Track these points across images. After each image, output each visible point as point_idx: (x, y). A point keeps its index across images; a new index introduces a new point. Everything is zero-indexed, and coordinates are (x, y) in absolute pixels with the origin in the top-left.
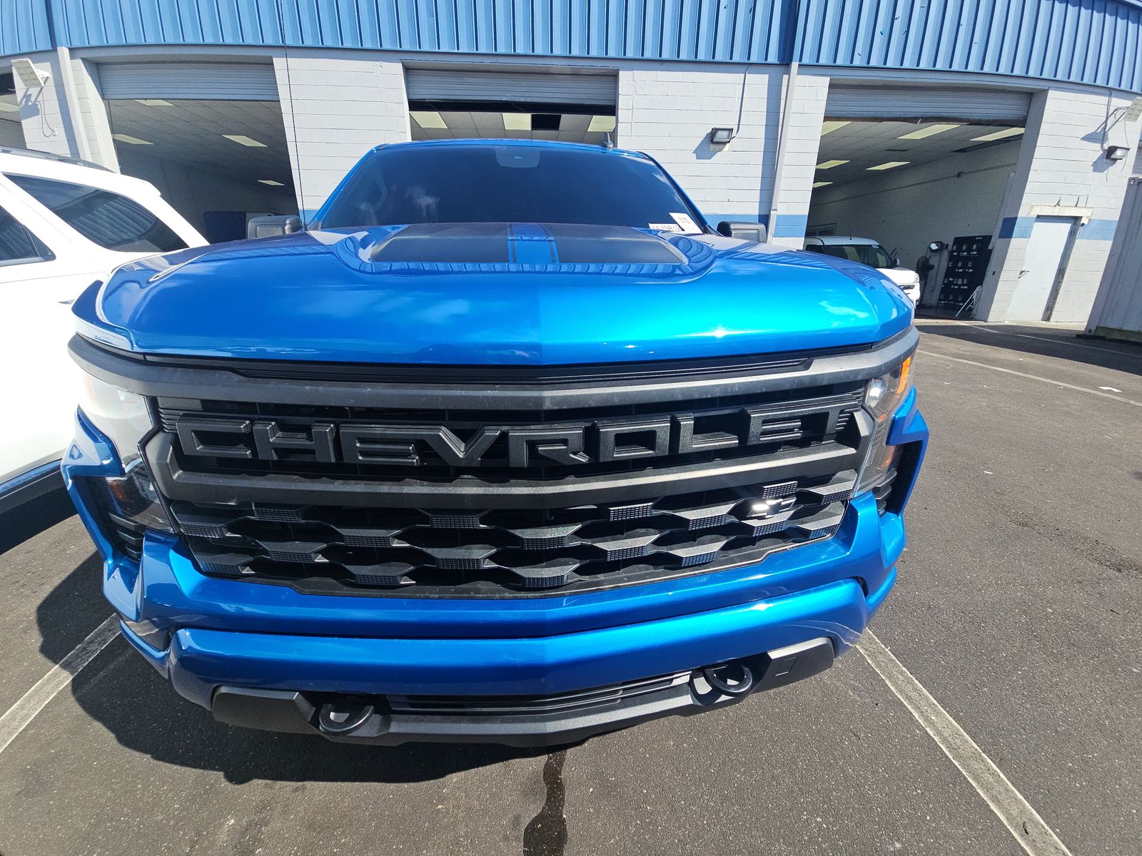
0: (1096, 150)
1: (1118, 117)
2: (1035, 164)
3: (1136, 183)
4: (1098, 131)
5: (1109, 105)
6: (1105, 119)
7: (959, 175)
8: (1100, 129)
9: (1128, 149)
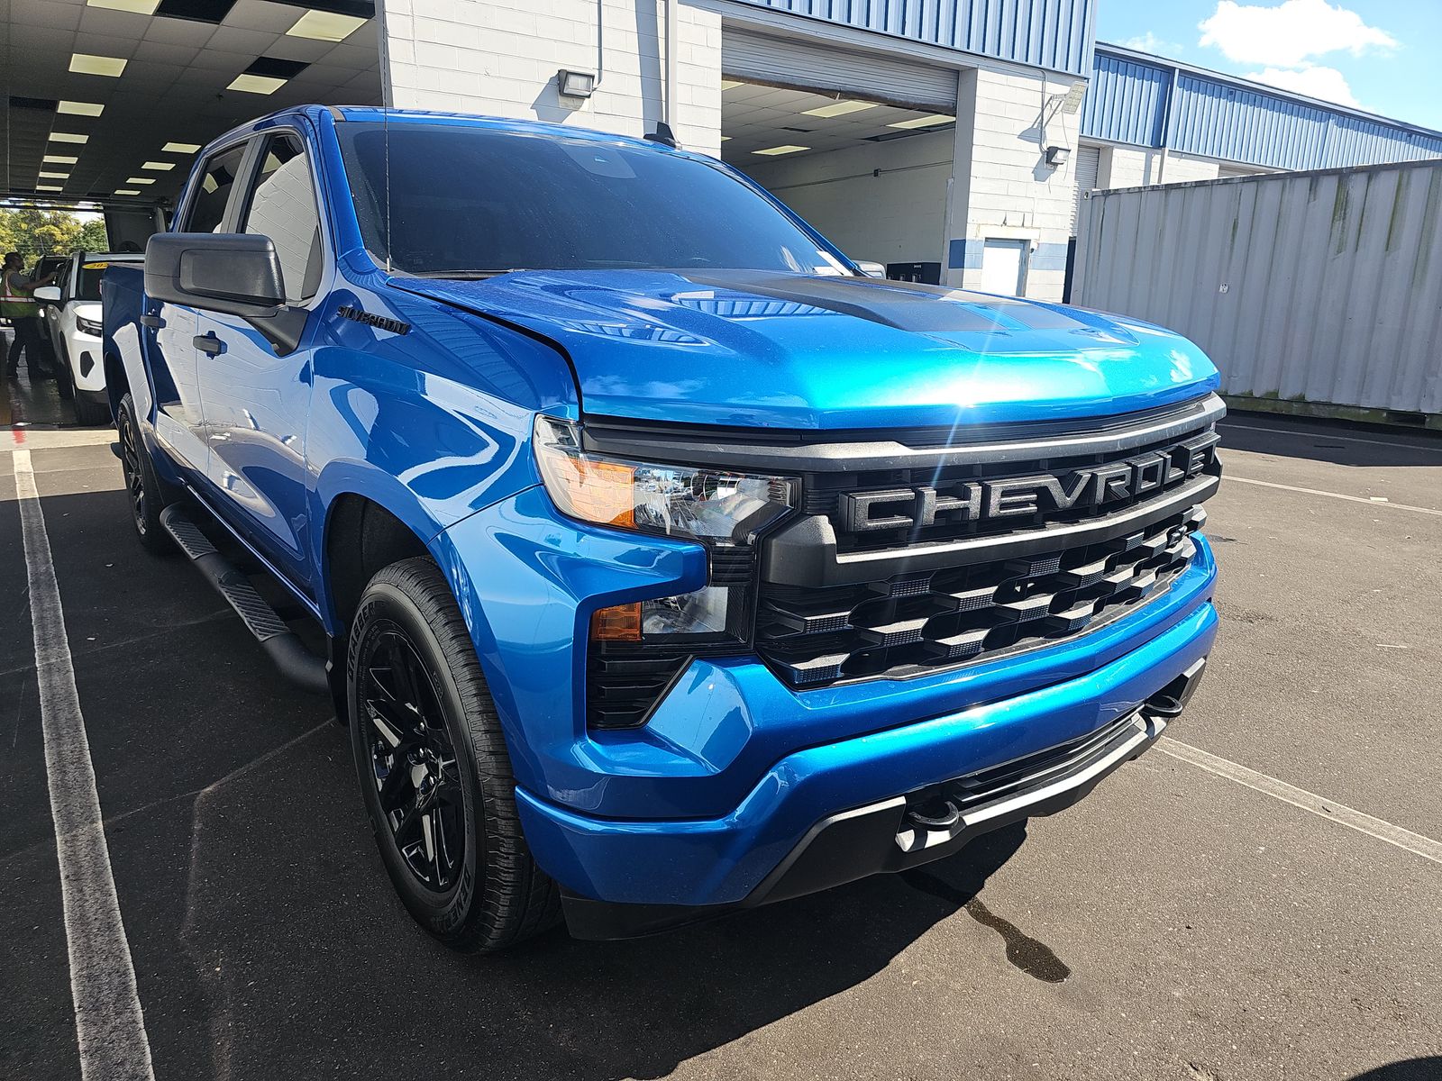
0: (1033, 153)
1: (1054, 108)
2: (976, 169)
3: (1090, 197)
4: (1035, 127)
5: (1043, 92)
6: (1040, 110)
7: (876, 173)
8: (1036, 125)
9: (1069, 151)
